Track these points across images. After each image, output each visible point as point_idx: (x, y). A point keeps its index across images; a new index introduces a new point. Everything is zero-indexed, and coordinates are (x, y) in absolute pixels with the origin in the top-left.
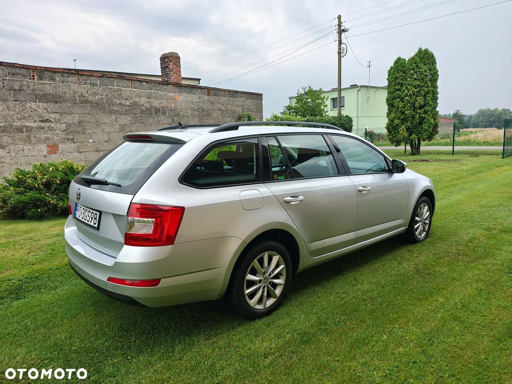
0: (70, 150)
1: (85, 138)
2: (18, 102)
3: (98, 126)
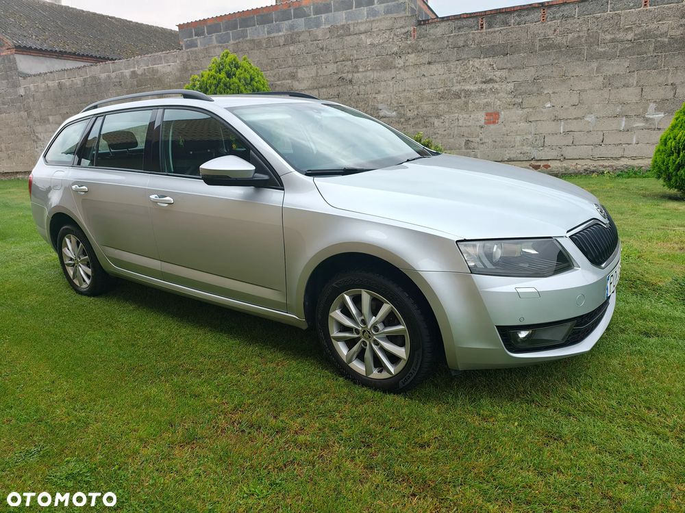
0: (514, 118)
1: (540, 100)
2: (461, 62)
3: (564, 81)
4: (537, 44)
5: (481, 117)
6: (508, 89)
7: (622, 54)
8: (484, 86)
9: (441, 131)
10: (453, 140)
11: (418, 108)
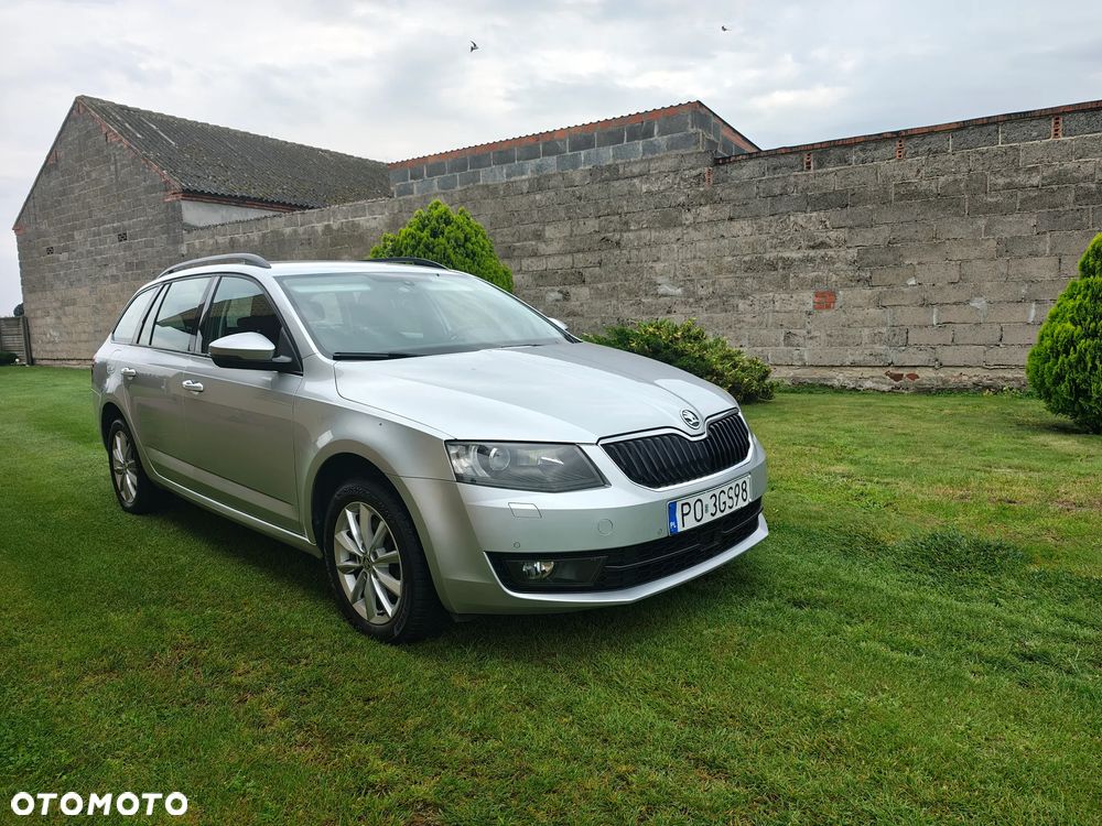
0: (860, 301)
1: (898, 275)
2: (777, 217)
3: (936, 246)
4: (893, 191)
5: (808, 298)
6: (849, 257)
7: (1025, 206)
8: (812, 253)
9: (748, 318)
10: (765, 331)
11: (714, 283)
